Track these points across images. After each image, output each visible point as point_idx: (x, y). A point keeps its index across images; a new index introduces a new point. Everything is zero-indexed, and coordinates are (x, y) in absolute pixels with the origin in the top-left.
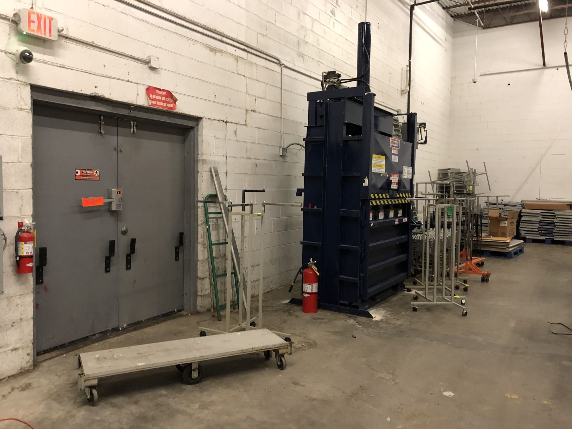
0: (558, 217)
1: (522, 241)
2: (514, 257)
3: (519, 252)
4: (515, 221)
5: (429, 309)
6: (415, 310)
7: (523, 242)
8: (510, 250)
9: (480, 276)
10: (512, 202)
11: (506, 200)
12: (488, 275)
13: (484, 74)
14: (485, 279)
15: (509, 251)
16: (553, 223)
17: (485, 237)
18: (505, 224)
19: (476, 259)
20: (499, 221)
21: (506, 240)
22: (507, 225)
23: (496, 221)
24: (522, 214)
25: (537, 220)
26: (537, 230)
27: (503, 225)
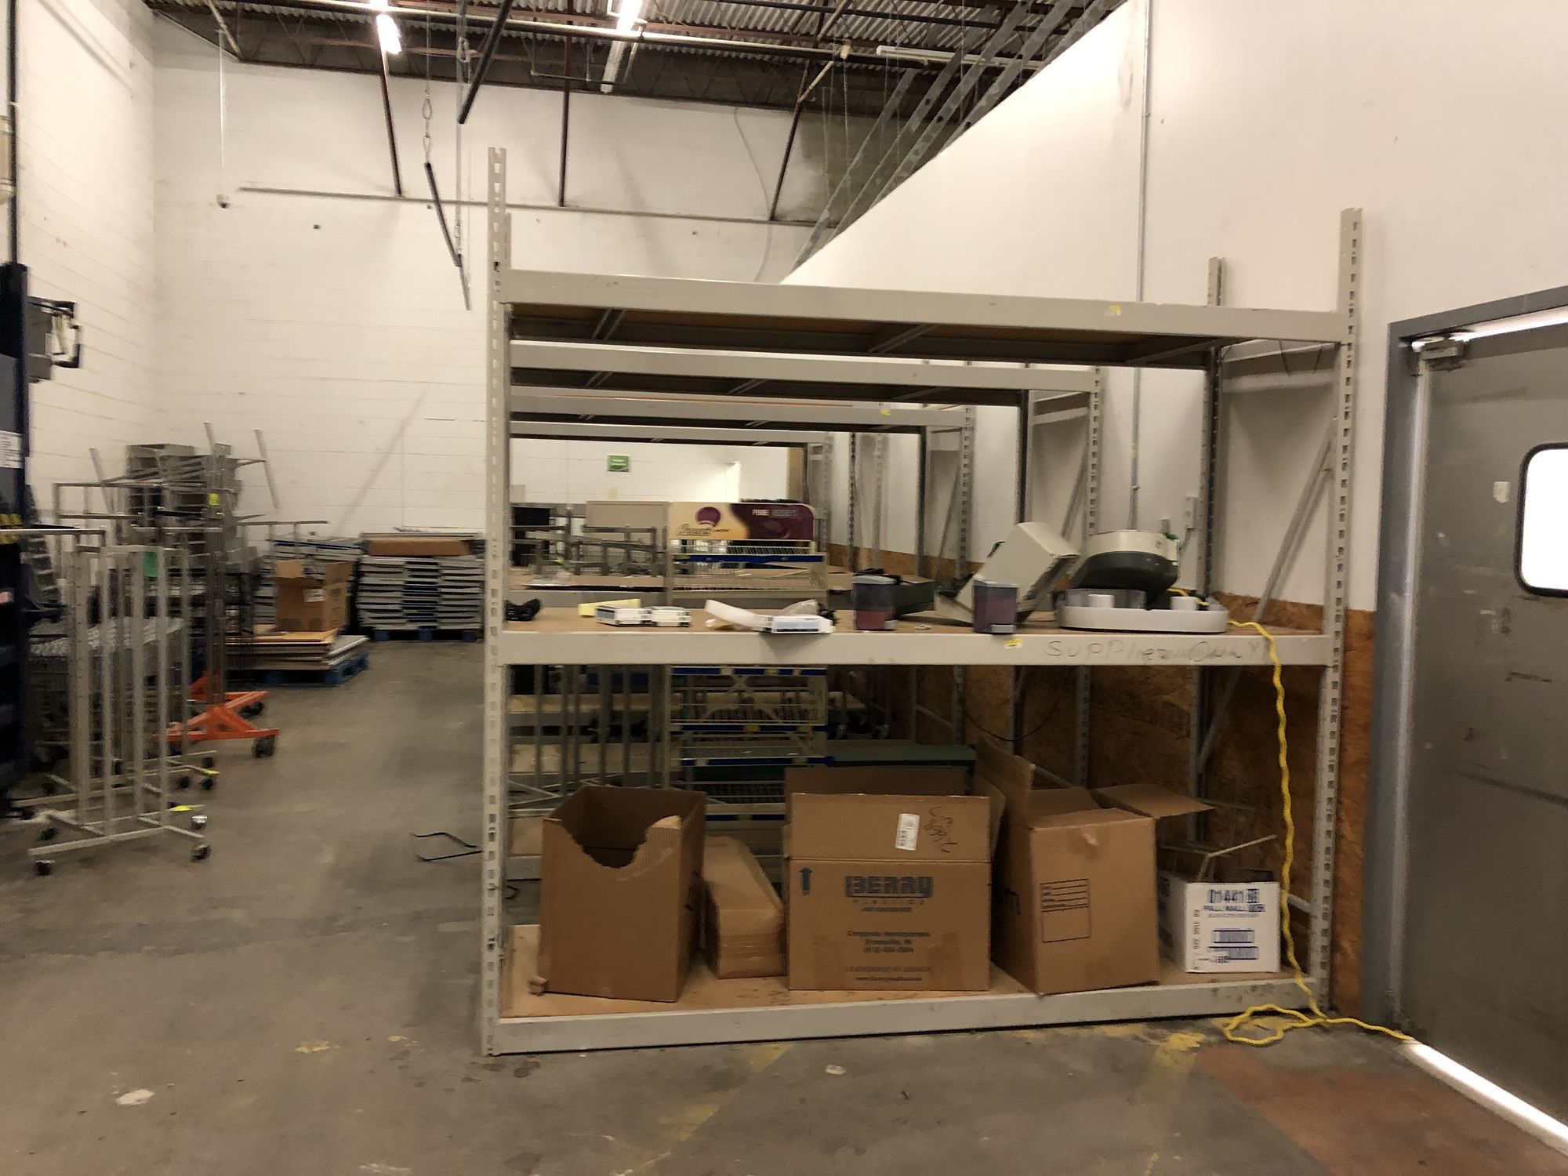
0: (446, 572)
1: (362, 639)
2: (344, 679)
3: (356, 666)
4: (344, 586)
5: (89, 860)
6: (43, 870)
7: (363, 643)
8: (333, 663)
9: (249, 744)
10: (337, 538)
11: (324, 533)
12: (272, 737)
13: (248, 186)
14: (264, 749)
15: (327, 668)
16: (433, 589)
17: (263, 632)
18: (319, 596)
19: (240, 695)
20: (303, 588)
21: (318, 638)
22: (321, 599)
23: (296, 588)
24: (364, 569)
25: (400, 583)
26: (397, 607)
27: (311, 600)
